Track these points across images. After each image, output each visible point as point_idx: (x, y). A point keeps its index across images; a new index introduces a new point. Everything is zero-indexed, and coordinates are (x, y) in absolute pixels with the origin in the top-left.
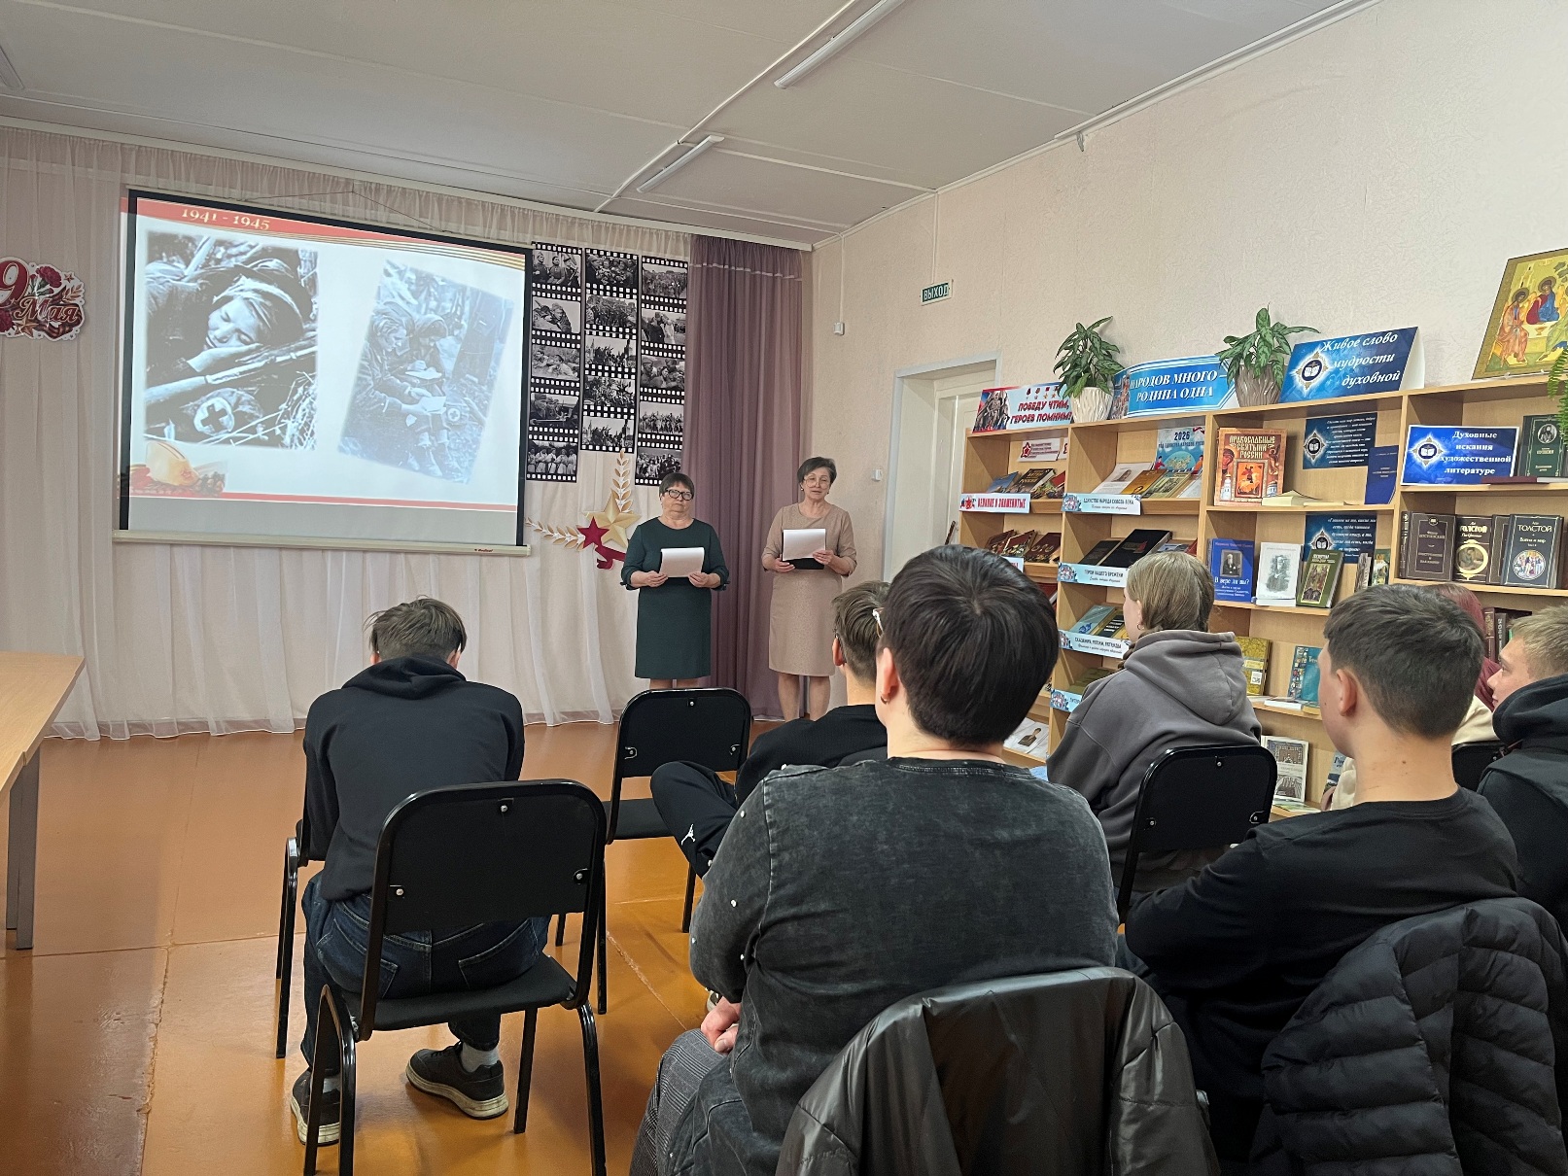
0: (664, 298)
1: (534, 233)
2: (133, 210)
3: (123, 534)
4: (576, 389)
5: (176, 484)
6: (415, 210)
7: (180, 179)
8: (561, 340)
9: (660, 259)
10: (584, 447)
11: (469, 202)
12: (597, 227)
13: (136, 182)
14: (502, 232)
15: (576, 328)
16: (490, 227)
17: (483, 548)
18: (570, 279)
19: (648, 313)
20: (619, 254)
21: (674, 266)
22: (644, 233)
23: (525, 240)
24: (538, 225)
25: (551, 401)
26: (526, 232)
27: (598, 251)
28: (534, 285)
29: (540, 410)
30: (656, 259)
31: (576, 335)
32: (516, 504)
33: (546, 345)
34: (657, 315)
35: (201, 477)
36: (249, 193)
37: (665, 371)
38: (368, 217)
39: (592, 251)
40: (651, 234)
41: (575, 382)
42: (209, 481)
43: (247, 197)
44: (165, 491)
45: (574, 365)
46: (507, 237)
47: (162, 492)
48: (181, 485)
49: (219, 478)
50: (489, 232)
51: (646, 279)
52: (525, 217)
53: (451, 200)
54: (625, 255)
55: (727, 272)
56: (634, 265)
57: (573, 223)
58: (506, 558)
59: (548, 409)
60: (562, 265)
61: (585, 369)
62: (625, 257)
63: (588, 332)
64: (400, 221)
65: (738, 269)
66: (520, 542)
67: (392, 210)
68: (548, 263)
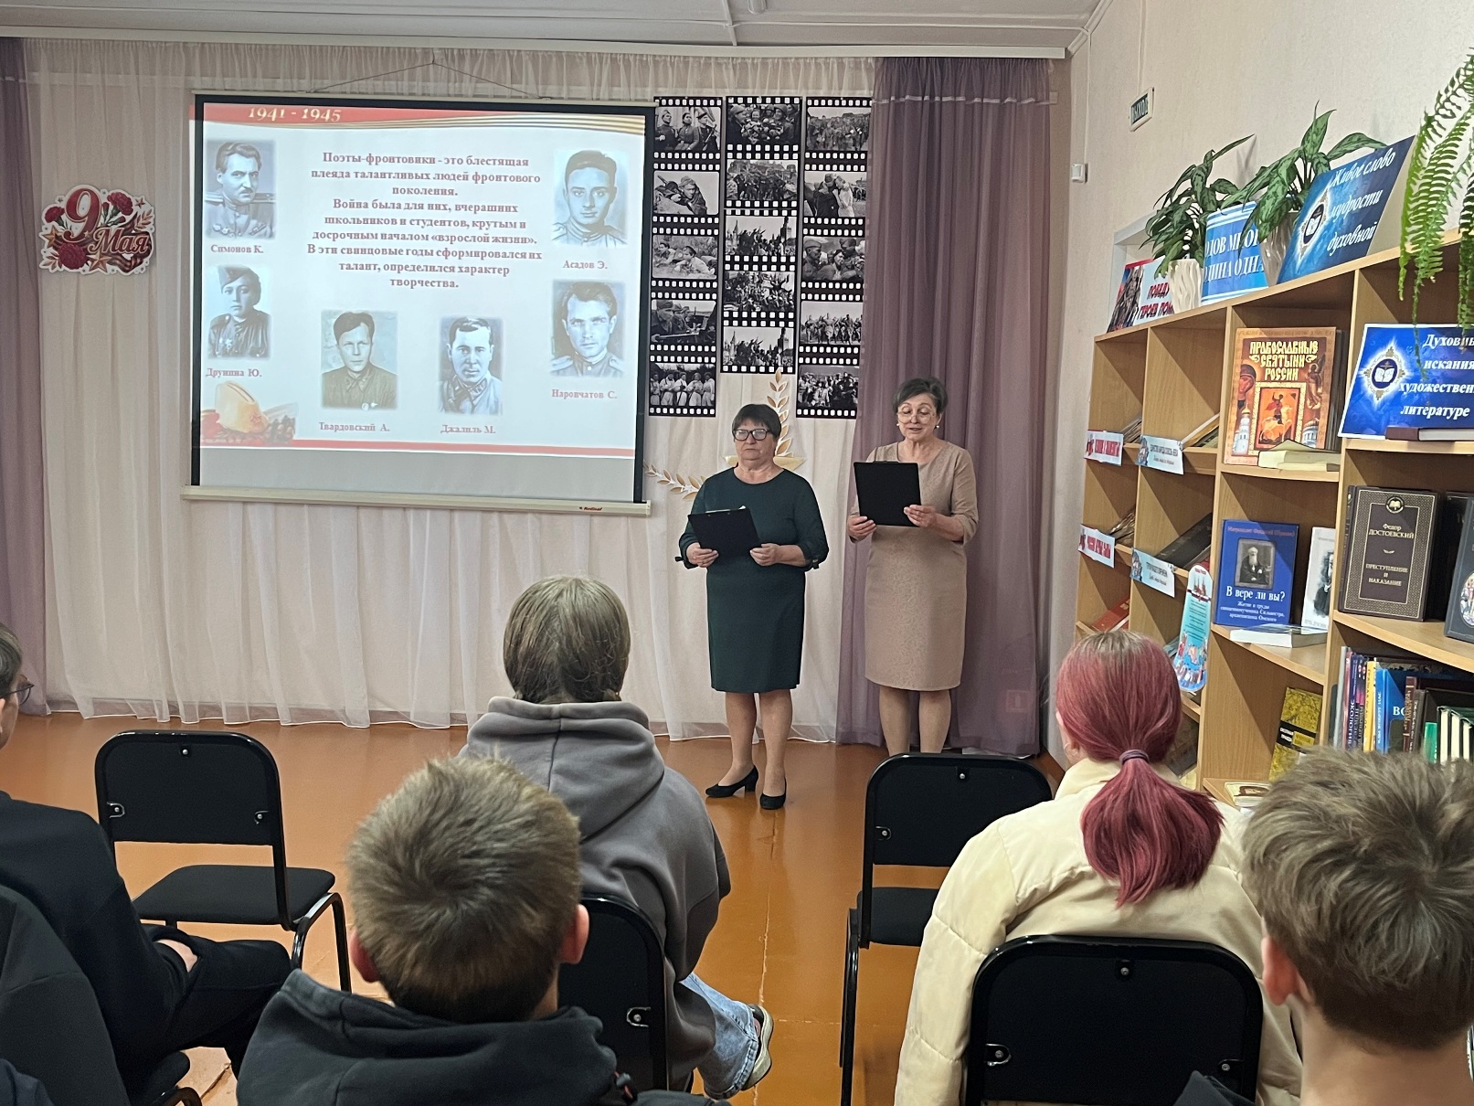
0: (838, 153)
1: (657, 85)
2: (199, 117)
3: (194, 491)
4: (712, 291)
5: (245, 431)
6: (505, 74)
7: (246, 76)
8: (692, 226)
9: (834, 99)
10: (726, 368)
11: (571, 56)
12: (741, 66)
13: (202, 85)
14: (616, 89)
15: (712, 208)
16: (600, 85)
17: (590, 505)
18: (705, 141)
19: (814, 177)
20: (773, 99)
21: (854, 106)
22: (807, 66)
23: (646, 97)
24: (661, 76)
25: (679, 309)
26: (645, 86)
27: (745, 98)
28: (656, 155)
29: (665, 321)
30: (827, 99)
31: (713, 217)
32: (634, 448)
33: (672, 234)
34: (828, 179)
35: (272, 422)
36: (319, 81)
37: (839, 258)
38: (451, 92)
39: (736, 98)
40: (817, 65)
41: (712, 282)
42: (280, 427)
43: (317, 87)
44: (234, 439)
45: (709, 258)
46: (623, 96)
47: (231, 441)
48: (250, 432)
49: (289, 423)
50: (599, 91)
51: (813, 129)
52: (644, 64)
53: (547, 56)
54: (782, 99)
55: (927, 107)
56: (795, 111)
57: (707, 65)
58: (623, 519)
59: (676, 320)
60: (696, 124)
61: (725, 262)
62: (782, 102)
63: (729, 211)
64: (488, 92)
65: (944, 99)
66: (638, 498)
67: (480, 79)
68: (677, 124)
